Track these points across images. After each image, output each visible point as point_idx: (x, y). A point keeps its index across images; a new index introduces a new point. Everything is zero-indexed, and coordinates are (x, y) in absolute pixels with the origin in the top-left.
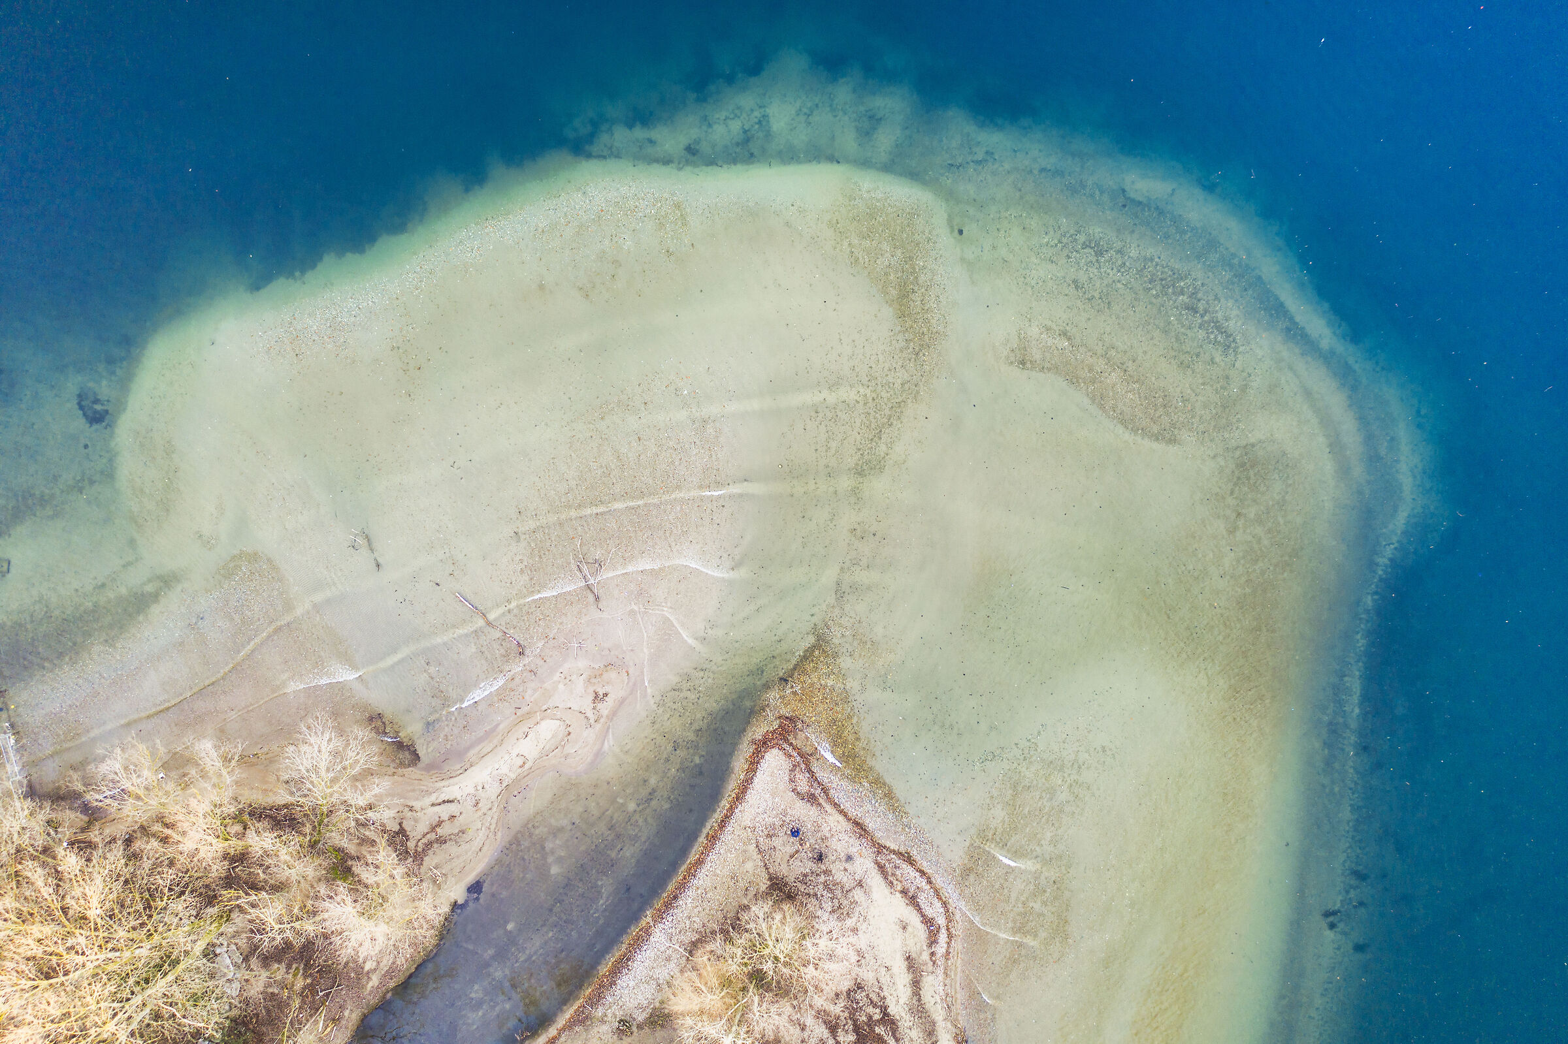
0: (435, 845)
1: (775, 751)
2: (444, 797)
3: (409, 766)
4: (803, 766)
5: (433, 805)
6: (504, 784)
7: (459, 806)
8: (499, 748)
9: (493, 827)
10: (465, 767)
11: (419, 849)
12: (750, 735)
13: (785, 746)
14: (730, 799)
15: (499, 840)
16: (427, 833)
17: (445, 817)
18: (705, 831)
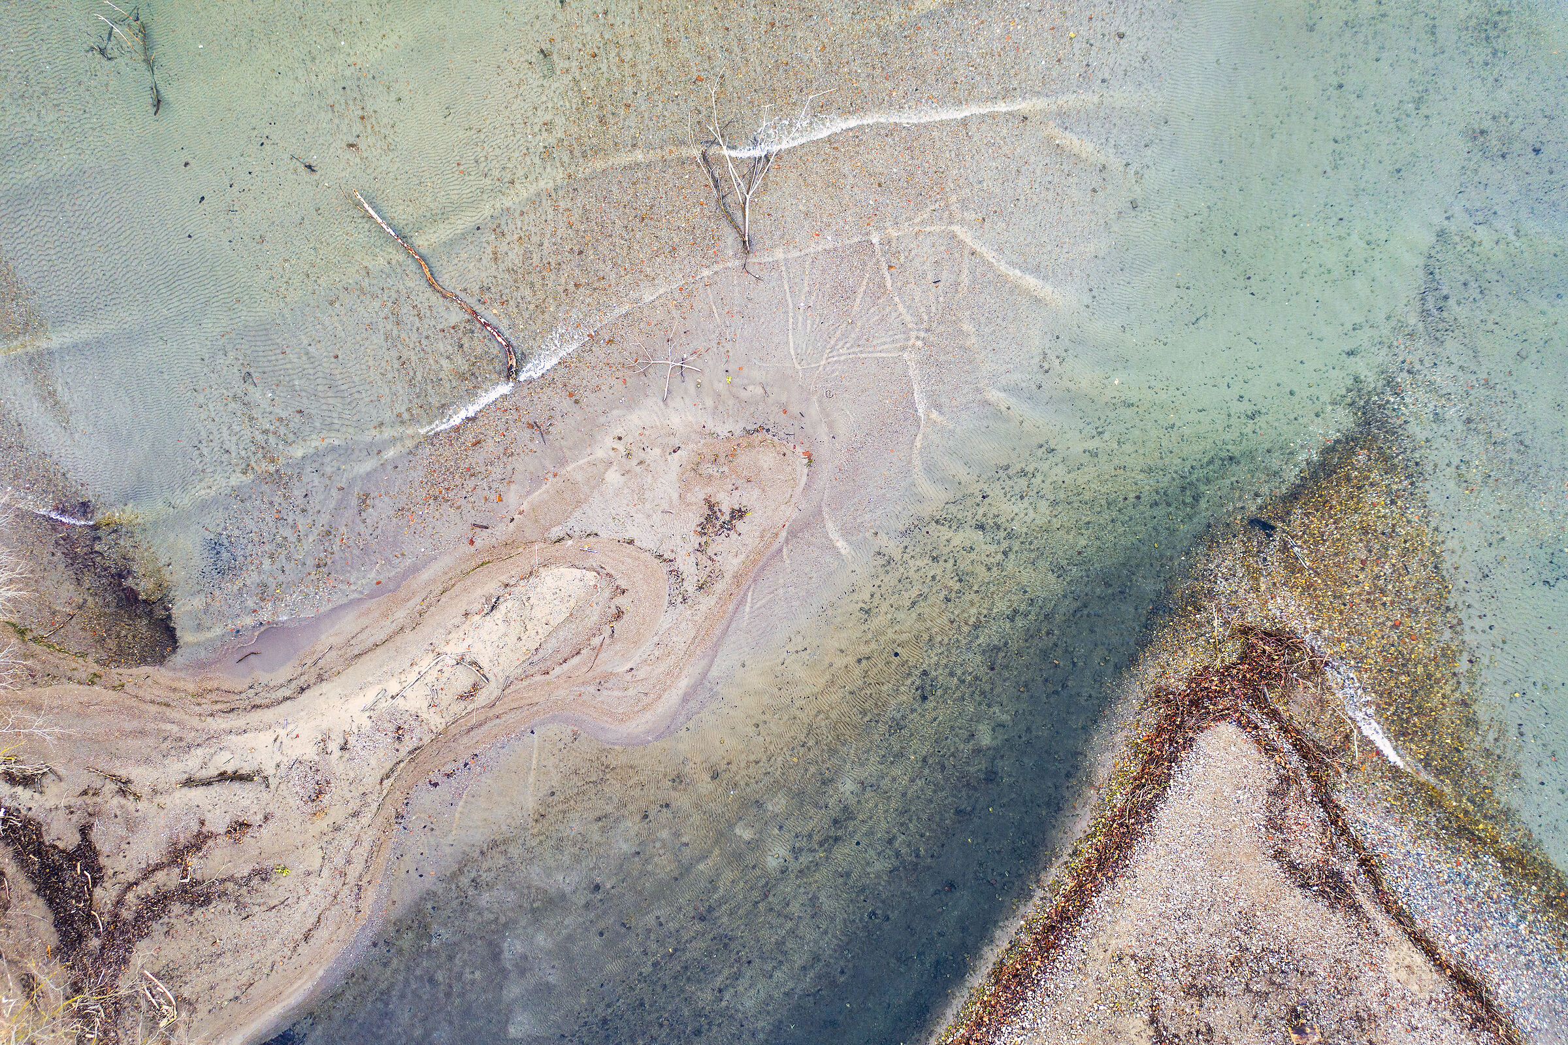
0: (176, 908)
1: (1227, 730)
2: (224, 762)
3: (143, 661)
4: (1308, 785)
5: (189, 783)
6: (409, 743)
7: (265, 796)
8: (409, 635)
9: (354, 871)
10: (302, 682)
11: (127, 915)
12: (1152, 673)
13: (1256, 716)
14: (1077, 862)
15: (366, 911)
16: (158, 867)
17: (218, 823)
18: (991, 955)
